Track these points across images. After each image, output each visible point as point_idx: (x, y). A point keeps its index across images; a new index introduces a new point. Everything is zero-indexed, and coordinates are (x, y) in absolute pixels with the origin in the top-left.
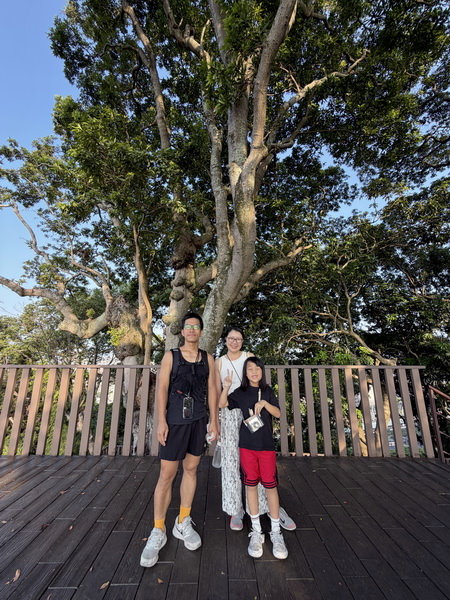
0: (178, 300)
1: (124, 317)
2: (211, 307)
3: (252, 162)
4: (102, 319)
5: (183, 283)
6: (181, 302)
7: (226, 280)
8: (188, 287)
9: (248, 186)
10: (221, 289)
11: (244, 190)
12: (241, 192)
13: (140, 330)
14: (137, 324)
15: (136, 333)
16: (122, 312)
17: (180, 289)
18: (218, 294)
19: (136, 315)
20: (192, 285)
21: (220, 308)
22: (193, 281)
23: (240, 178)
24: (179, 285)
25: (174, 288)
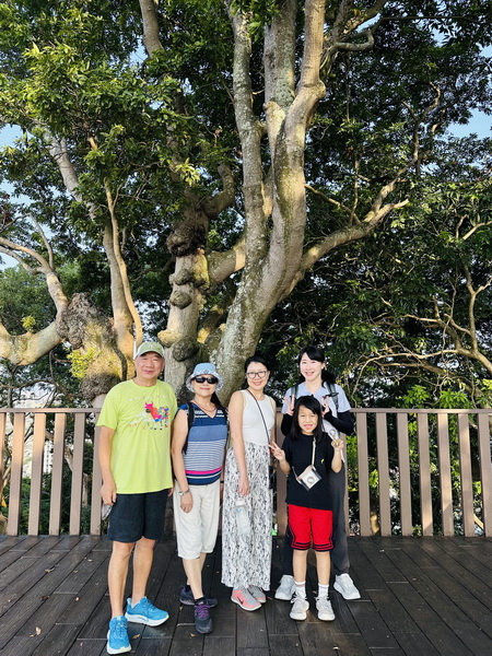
0: (183, 307)
1: (90, 331)
2: (236, 322)
3: (302, 106)
4: (50, 333)
5: (189, 279)
6: (188, 310)
7: (260, 281)
8: (198, 285)
9: (296, 143)
10: (252, 295)
11: (289, 151)
12: (284, 152)
13: (118, 352)
14: (113, 342)
15: (112, 357)
16: (85, 323)
17: (186, 289)
18: (247, 302)
19: (109, 328)
20: (203, 282)
21: (250, 324)
22: (205, 275)
23: (283, 126)
24: (184, 282)
25: (175, 287)
